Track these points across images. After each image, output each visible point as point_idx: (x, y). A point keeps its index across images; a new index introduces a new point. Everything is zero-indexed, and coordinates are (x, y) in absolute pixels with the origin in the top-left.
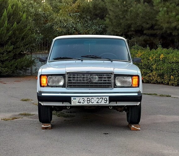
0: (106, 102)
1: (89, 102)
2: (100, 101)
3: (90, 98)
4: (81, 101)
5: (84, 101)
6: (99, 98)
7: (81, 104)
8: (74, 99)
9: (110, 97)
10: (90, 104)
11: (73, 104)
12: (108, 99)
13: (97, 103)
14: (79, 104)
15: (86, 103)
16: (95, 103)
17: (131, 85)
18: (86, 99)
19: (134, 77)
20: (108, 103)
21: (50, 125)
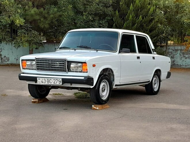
0: (60, 83)
1: (48, 82)
2: (55, 82)
3: (49, 79)
4: (44, 81)
5: (45, 81)
6: (55, 79)
7: (44, 83)
8: (39, 79)
9: (63, 79)
10: (50, 84)
11: (38, 83)
12: (61, 81)
13: (54, 83)
14: (42, 83)
15: (46, 83)
16: (53, 84)
17: (82, 70)
18: (46, 80)
19: (83, 64)
20: (61, 84)
21: (37, 100)
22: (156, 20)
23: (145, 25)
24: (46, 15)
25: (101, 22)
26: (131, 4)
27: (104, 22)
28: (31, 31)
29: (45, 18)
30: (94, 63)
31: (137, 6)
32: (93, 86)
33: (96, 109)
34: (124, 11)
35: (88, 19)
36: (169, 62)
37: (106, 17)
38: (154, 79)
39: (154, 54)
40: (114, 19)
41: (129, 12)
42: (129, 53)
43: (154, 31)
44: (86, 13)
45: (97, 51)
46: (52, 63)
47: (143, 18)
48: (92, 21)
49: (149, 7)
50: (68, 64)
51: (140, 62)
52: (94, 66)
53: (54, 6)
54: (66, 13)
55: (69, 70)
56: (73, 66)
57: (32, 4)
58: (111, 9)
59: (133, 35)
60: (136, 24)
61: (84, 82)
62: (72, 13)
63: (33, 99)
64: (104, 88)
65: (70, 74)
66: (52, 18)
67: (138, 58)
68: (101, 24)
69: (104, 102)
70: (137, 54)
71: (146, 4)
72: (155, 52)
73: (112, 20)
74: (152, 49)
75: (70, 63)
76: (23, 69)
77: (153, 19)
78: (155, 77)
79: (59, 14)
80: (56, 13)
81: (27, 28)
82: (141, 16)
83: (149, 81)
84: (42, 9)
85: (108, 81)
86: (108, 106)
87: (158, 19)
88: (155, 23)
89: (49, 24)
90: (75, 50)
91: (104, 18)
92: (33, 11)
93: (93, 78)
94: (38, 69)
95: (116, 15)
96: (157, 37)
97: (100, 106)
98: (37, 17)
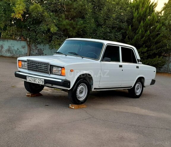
2: (39, 82)
3: (35, 79)
4: (31, 80)
6: (39, 79)
7: (31, 82)
8: (28, 78)
9: (45, 80)
10: (35, 83)
12: (43, 81)
15: (33, 82)
16: (37, 83)
17: (61, 74)
18: (33, 79)
19: (62, 69)
20: (43, 84)
21: (30, 94)
22: (161, 35)
23: (152, 38)
24: (75, 26)
25: (117, 34)
26: (142, 21)
27: (119, 34)
28: (63, 37)
29: (74, 28)
30: (72, 69)
31: (146, 23)
32: (70, 88)
33: (72, 108)
34: (136, 26)
35: (106, 31)
36: (154, 71)
37: (122, 31)
38: (137, 85)
39: (139, 64)
40: (127, 32)
41: (139, 27)
42: (110, 62)
43: (159, 44)
44: (105, 26)
45: (83, 58)
46: (39, 65)
47: (151, 33)
48: (109, 33)
49: (156, 24)
50: (50, 67)
51: (122, 70)
52: (72, 71)
53: (82, 19)
54: (89, 25)
55: (51, 73)
56: (55, 70)
57: (65, 16)
58: (125, 24)
59: (119, 47)
60: (144, 38)
61: (61, 84)
62: (93, 26)
63: (28, 93)
64: (82, 90)
65: (52, 76)
66: (79, 28)
67: (121, 66)
68: (117, 35)
69: (81, 103)
70: (121, 63)
71: (154, 22)
72: (141, 62)
73: (126, 32)
74: (138, 60)
75: (52, 66)
76: (19, 68)
77: (159, 34)
78: (138, 83)
79: (84, 25)
80: (82, 25)
81: (60, 35)
82: (149, 31)
83: (132, 87)
84: (72, 21)
85: (86, 85)
86: (85, 106)
87: (163, 35)
88: (160, 37)
89: (76, 33)
90: (66, 55)
91: (120, 31)
92: (65, 22)
93: (70, 82)
94: (29, 69)
95: (129, 29)
96: (160, 49)
97: (76, 106)
98: (68, 27)
